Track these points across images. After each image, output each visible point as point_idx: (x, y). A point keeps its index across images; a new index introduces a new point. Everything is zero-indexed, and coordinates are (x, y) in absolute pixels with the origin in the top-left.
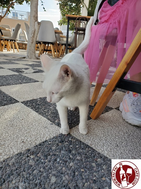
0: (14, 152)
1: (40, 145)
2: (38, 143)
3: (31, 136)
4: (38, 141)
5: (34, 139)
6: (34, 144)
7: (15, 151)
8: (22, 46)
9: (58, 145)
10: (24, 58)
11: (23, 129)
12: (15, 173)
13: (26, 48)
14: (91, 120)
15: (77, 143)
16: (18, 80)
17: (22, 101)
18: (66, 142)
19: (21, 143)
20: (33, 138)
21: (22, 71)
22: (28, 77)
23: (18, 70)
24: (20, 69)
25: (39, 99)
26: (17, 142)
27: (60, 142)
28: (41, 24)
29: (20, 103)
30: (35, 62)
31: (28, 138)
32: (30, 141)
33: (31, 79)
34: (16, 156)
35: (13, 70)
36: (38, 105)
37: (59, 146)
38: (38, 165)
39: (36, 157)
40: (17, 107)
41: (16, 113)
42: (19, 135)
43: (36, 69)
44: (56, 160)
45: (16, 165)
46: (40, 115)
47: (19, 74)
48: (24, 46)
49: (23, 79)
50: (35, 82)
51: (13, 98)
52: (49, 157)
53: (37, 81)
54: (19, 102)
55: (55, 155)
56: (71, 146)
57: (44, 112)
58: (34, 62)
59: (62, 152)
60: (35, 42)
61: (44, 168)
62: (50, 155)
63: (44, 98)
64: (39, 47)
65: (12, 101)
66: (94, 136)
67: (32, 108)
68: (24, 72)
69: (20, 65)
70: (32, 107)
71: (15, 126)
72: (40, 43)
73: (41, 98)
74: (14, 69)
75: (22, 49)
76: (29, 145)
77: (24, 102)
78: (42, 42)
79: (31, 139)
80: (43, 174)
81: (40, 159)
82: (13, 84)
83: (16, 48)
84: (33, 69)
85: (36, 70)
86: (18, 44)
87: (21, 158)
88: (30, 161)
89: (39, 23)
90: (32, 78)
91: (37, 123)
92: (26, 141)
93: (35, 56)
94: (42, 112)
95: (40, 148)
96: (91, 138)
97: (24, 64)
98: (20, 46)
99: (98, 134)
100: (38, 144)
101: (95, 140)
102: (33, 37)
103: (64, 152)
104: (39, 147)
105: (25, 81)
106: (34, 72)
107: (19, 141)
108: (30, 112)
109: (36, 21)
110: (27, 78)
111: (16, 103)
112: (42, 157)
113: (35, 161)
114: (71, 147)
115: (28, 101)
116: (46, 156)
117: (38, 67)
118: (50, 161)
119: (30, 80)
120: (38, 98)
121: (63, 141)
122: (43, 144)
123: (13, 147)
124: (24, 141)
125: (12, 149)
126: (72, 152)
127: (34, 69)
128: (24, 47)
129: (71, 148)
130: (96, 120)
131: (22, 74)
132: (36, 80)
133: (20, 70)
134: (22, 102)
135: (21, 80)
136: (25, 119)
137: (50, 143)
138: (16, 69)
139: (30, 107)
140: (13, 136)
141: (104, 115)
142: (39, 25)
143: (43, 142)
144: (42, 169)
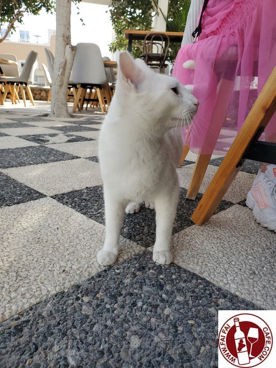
0: (48, 291)
1: (100, 276)
2: (94, 272)
3: (80, 259)
4: (94, 268)
5: (86, 266)
6: (86, 275)
7: (50, 289)
8: (40, 94)
9: (134, 275)
10: (46, 115)
11: (62, 247)
12: (55, 331)
13: (47, 97)
14: (194, 226)
15: (172, 271)
16: (39, 156)
17: (52, 195)
18: (149, 270)
19: (60, 273)
20: (83, 263)
21: (44, 139)
22: (58, 149)
23: (36, 138)
24: (40, 136)
25: (85, 191)
26: (52, 272)
27: (139, 270)
28: (77, 50)
29: (48, 197)
30: (68, 122)
31: (73, 263)
32: (78, 269)
33: (64, 154)
34: (54, 299)
35: (27, 138)
36: (84, 201)
37: (137, 277)
38: (101, 315)
39: (93, 299)
40: (44, 206)
41: (43, 216)
42: (55, 259)
43: (71, 136)
44: (134, 304)
45: (56, 315)
46: (90, 220)
47: (39, 145)
48: (43, 94)
49: (49, 154)
50: (74, 158)
51: (34, 190)
52: (120, 299)
53: (77, 158)
54: (45, 196)
55: (131, 294)
56: (161, 276)
57: (98, 214)
58: (66, 122)
59: (145, 288)
60: (67, 84)
61: (113, 320)
62: (121, 295)
63: (94, 187)
64: (74, 94)
65: (31, 195)
66: (205, 256)
67: (73, 207)
68: (48, 141)
69: (40, 129)
70: (73, 204)
71: (45, 241)
72: (74, 86)
73: (90, 188)
74: (30, 136)
75: (40, 100)
76: (77, 277)
77: (55, 195)
78: (79, 84)
79: (79, 266)
80: (113, 332)
81: (102, 304)
82: (31, 164)
83: (28, 99)
84: (66, 135)
85: (72, 138)
86: (32, 89)
87: (65, 302)
88: (84, 307)
89: (73, 49)
90: (65, 152)
91: (88, 234)
92: (70, 269)
93: (67, 111)
94: (94, 213)
95: (99, 281)
96: (199, 259)
97: (47, 127)
98: (36, 94)
99: (211, 253)
100: (94, 274)
101: (207, 263)
102: (63, 74)
103: (149, 289)
104: (97, 280)
105: (52, 157)
106: (69, 141)
107: (57, 270)
108: (70, 214)
109: (67, 44)
110: (57, 151)
111: (41, 198)
112: (106, 300)
113: (93, 308)
114: (162, 279)
115: (64, 194)
116: (114, 297)
117: (76, 131)
118: (123, 307)
119: (62, 156)
120: (82, 188)
121: (144, 268)
122: (106, 275)
123: (46, 282)
124: (67, 269)
125: (44, 286)
126: (164, 288)
127: (68, 136)
128: (43, 96)
129: (161, 281)
130: (204, 226)
131: (47, 146)
132: (75, 155)
133: (41, 138)
134: (52, 197)
135: (44, 155)
136: (63, 228)
137: (119, 271)
138: (34, 135)
139: (70, 206)
140: (42, 261)
141: (219, 216)
142: (74, 52)
143: (105, 271)
144: (109, 323)
